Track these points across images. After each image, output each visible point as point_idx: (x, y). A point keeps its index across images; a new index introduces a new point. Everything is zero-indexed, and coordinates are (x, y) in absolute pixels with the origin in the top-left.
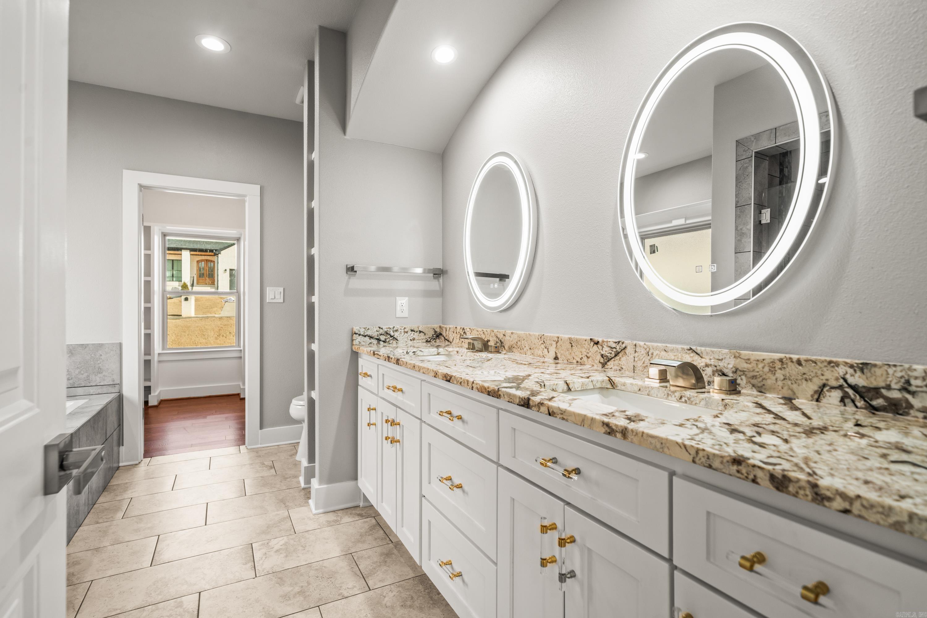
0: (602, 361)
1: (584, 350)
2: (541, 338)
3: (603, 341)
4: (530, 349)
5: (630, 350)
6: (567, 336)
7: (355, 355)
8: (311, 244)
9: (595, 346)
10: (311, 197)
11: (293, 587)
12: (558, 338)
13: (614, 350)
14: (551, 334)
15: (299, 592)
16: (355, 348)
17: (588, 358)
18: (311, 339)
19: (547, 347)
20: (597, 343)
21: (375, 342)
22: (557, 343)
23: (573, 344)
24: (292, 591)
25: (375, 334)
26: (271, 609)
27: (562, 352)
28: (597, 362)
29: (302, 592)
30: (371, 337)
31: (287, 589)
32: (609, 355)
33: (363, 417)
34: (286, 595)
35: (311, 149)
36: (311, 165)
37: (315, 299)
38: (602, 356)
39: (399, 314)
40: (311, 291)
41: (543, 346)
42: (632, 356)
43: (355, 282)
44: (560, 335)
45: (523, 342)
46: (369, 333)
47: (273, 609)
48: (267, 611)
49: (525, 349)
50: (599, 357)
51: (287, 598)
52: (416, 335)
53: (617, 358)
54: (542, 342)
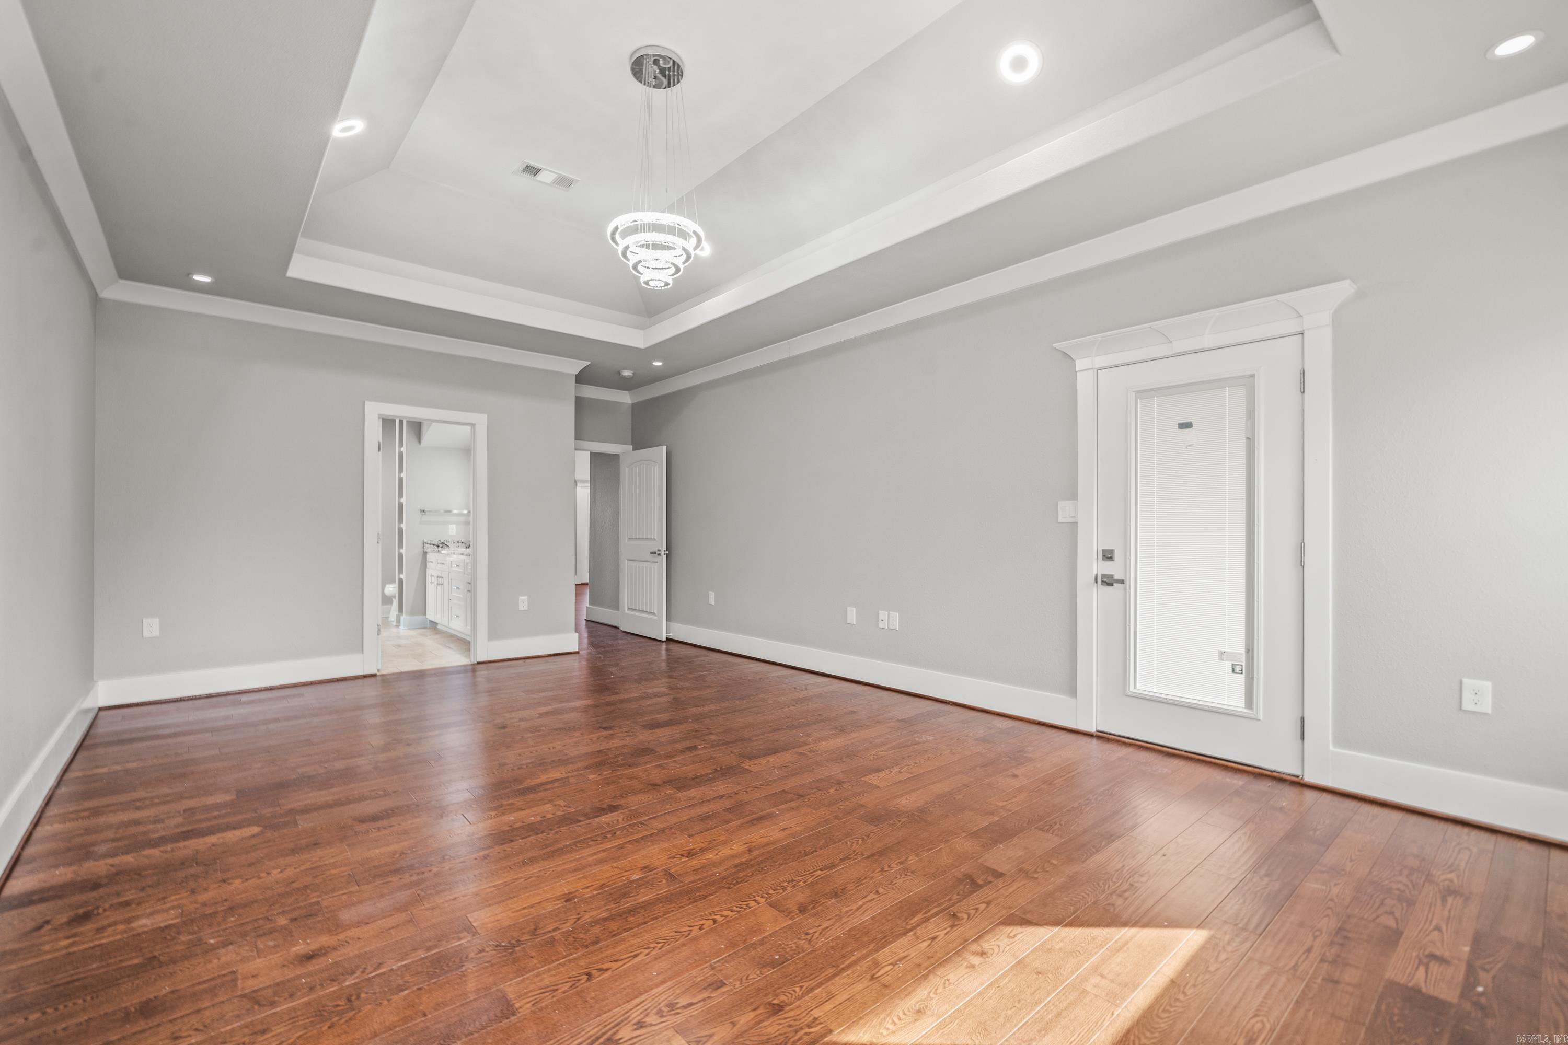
7: (425, 553)
8: (401, 495)
10: (401, 470)
16: (425, 550)
18: (401, 546)
21: (436, 547)
25: (436, 544)
30: (434, 545)
33: (429, 579)
35: (401, 445)
36: (401, 455)
37: (403, 526)
39: (450, 534)
40: (401, 520)
43: (426, 518)
46: (433, 543)
52: (460, 544)
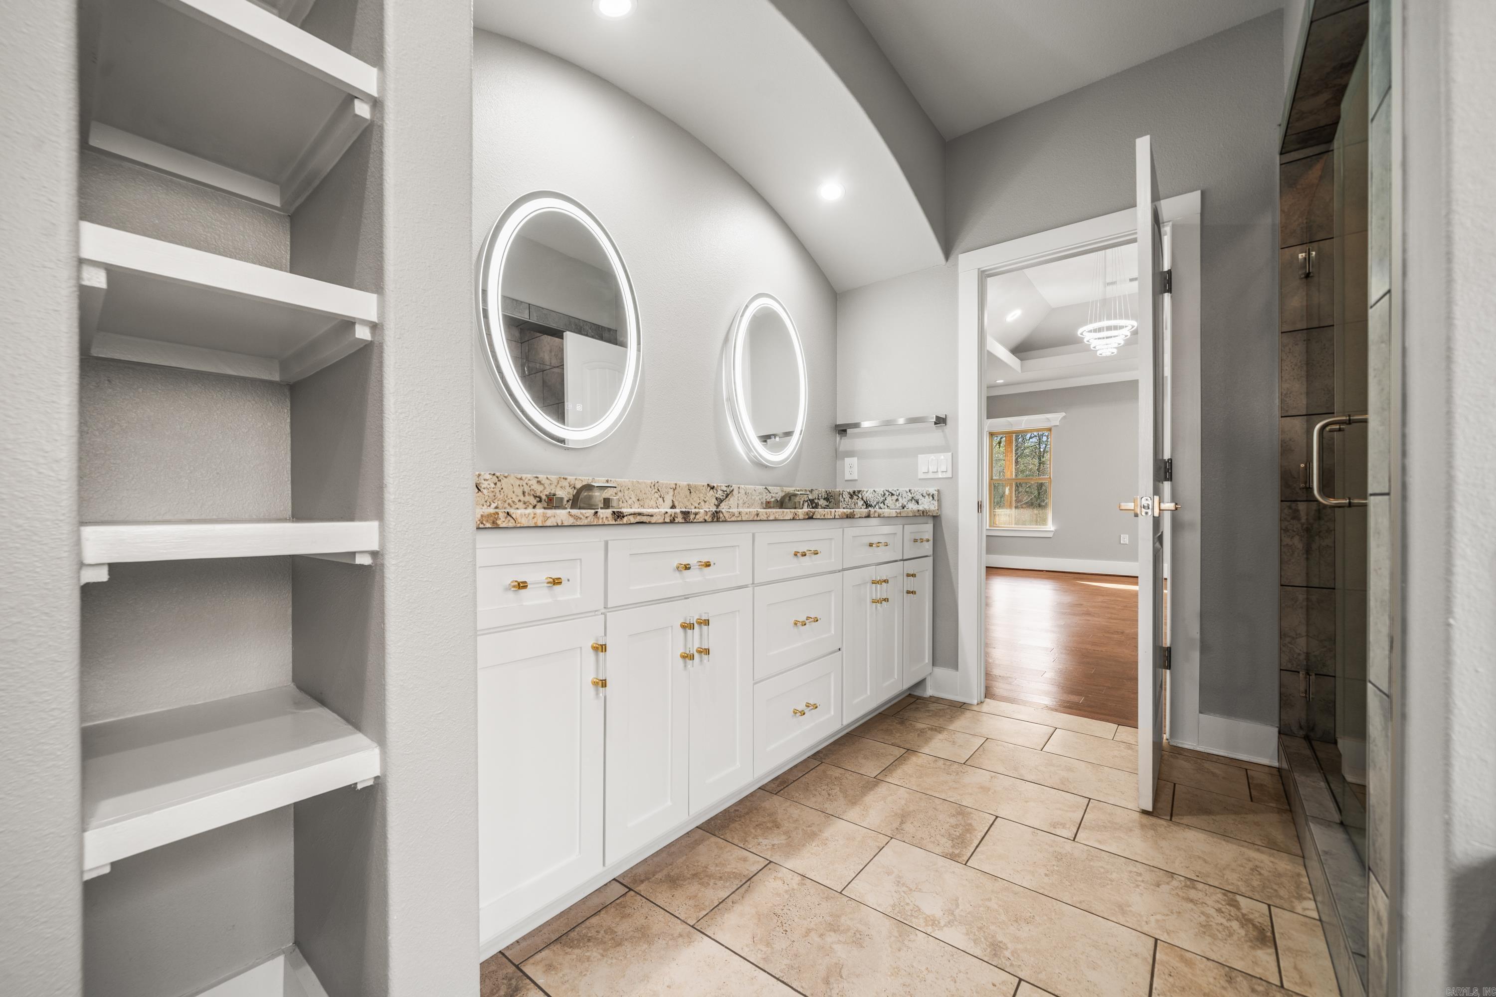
0: (716, 503)
1: (702, 495)
2: (654, 486)
3: (717, 486)
4: (638, 500)
5: (735, 492)
6: (686, 483)
9: (712, 490)
11: (831, 947)
12: (676, 484)
13: (726, 493)
14: (667, 480)
15: (835, 931)
17: (705, 502)
19: (662, 496)
20: (713, 488)
22: (674, 490)
23: (692, 491)
24: (839, 942)
26: (893, 939)
27: (680, 499)
28: (712, 505)
29: (834, 928)
31: (841, 952)
32: (721, 497)
34: (853, 942)
38: (716, 498)
41: (657, 495)
42: (737, 497)
44: (678, 483)
45: (626, 492)
47: (891, 937)
48: (899, 941)
49: (630, 502)
50: (714, 500)
51: (858, 936)
53: (727, 499)
54: (656, 490)
